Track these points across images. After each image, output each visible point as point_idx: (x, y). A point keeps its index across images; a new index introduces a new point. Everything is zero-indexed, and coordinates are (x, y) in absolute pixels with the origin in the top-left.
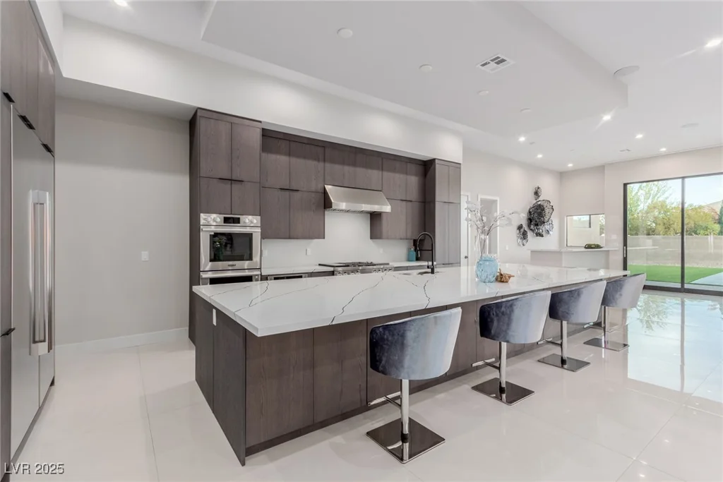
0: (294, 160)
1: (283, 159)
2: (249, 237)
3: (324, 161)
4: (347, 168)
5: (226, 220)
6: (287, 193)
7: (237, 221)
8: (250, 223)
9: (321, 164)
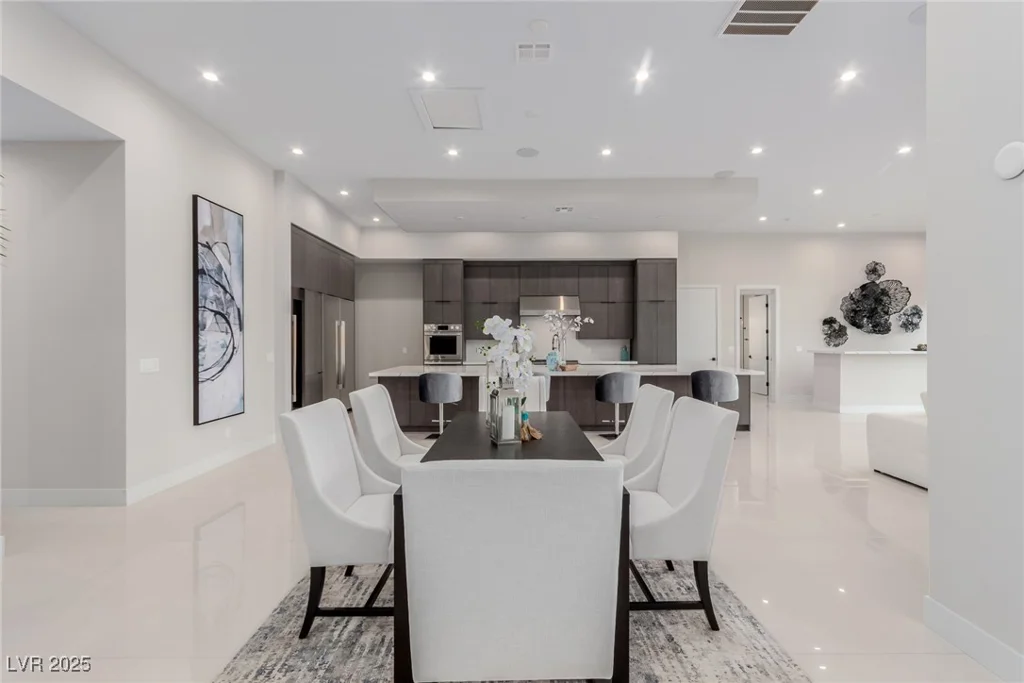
0: (493, 281)
1: (485, 280)
2: (453, 339)
3: (520, 277)
4: (540, 281)
5: (440, 328)
6: (488, 306)
7: (446, 328)
8: (456, 329)
9: (516, 281)
